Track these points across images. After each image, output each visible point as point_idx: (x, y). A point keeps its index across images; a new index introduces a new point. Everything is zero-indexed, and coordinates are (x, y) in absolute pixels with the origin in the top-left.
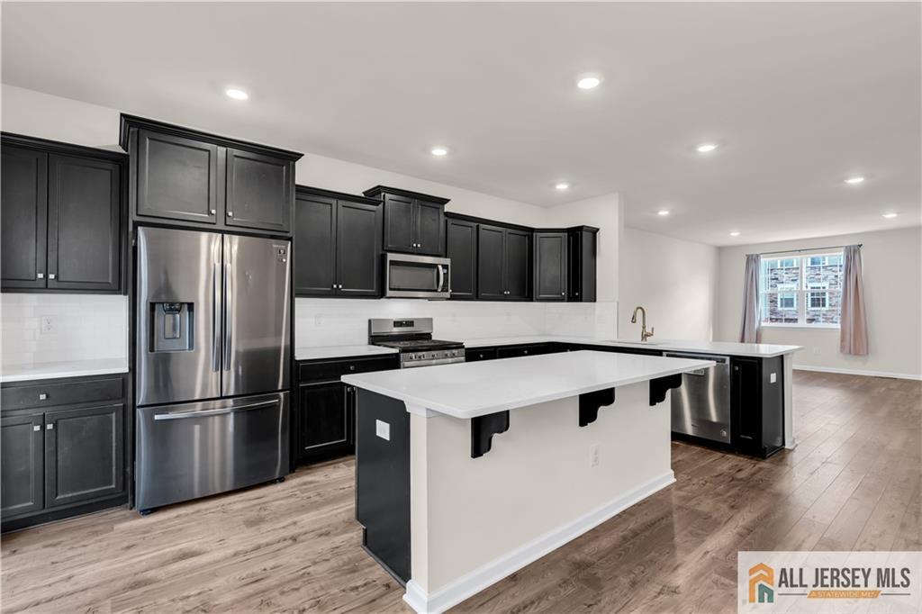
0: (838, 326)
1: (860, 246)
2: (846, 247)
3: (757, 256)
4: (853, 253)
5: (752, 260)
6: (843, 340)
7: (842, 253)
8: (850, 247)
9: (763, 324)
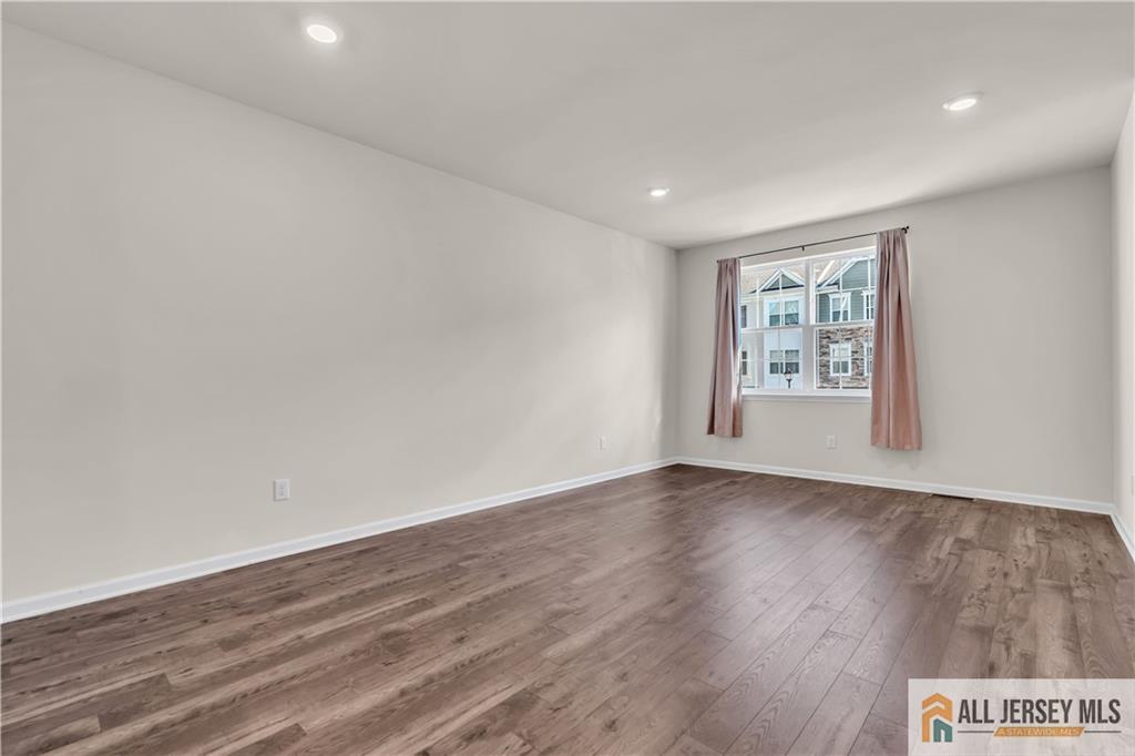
0: (868, 393)
1: (905, 230)
2: (881, 233)
3: (735, 261)
4: (892, 247)
5: (728, 269)
6: (876, 419)
7: (875, 247)
8: (887, 232)
9: (744, 392)
